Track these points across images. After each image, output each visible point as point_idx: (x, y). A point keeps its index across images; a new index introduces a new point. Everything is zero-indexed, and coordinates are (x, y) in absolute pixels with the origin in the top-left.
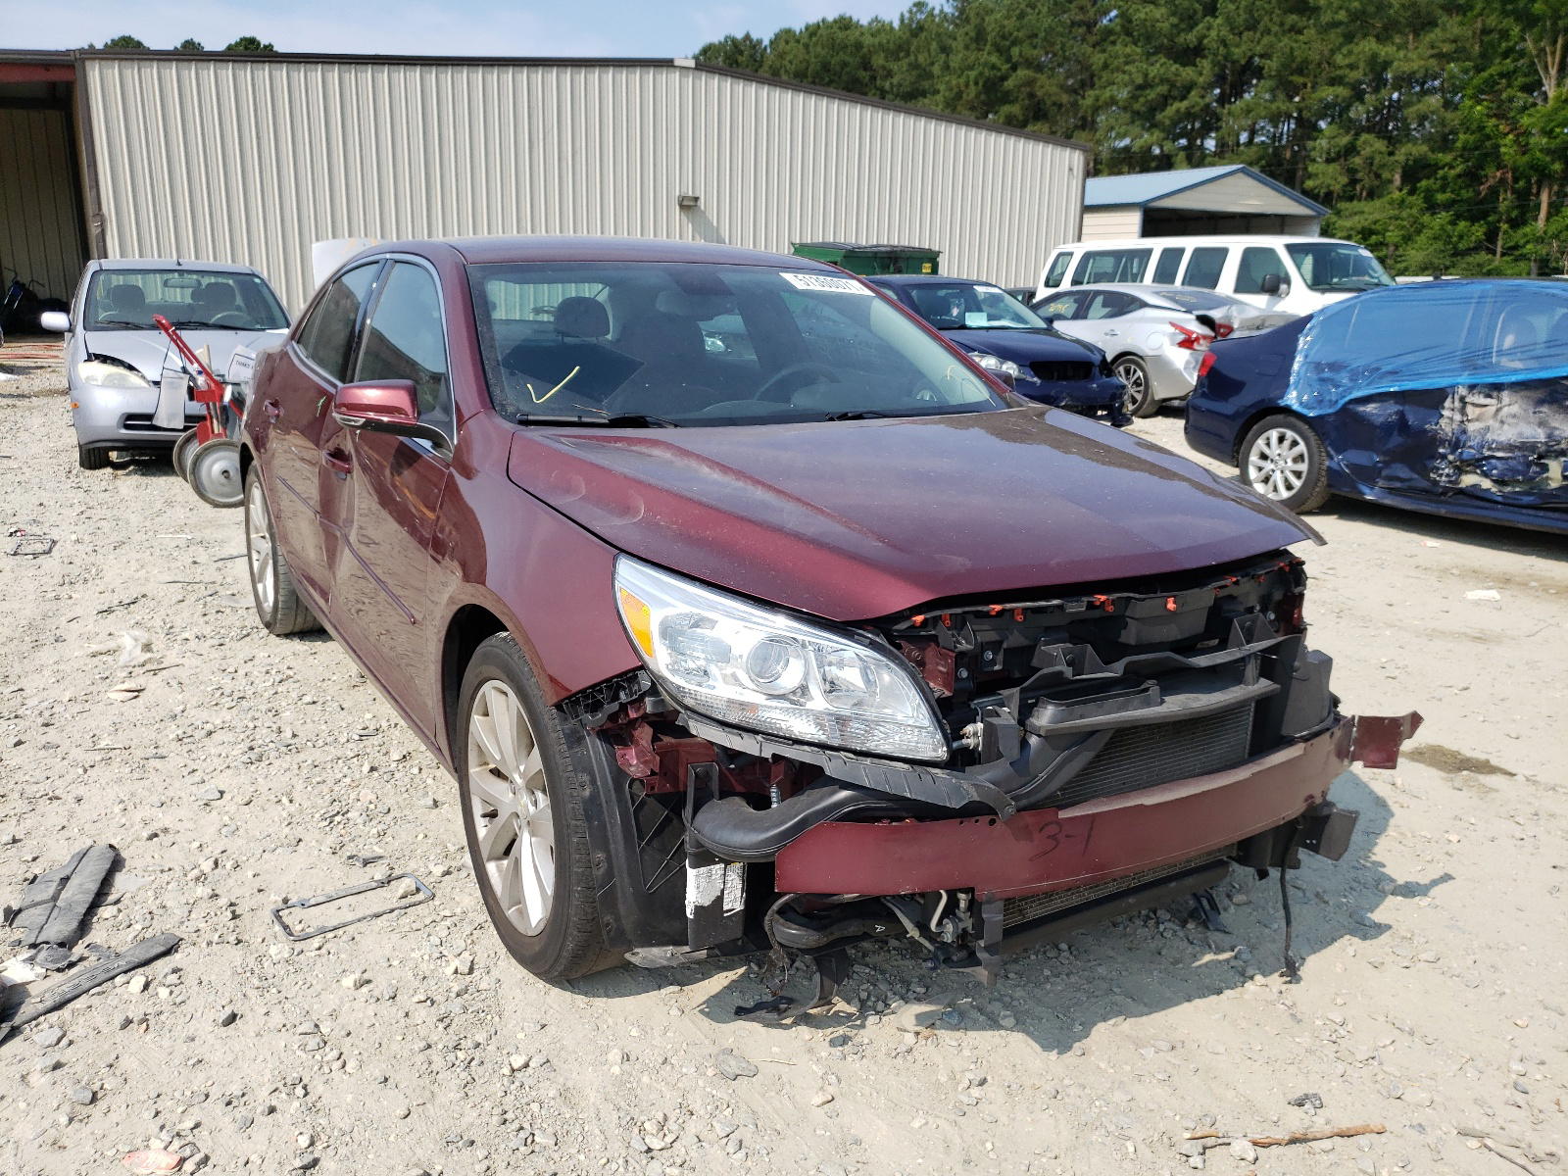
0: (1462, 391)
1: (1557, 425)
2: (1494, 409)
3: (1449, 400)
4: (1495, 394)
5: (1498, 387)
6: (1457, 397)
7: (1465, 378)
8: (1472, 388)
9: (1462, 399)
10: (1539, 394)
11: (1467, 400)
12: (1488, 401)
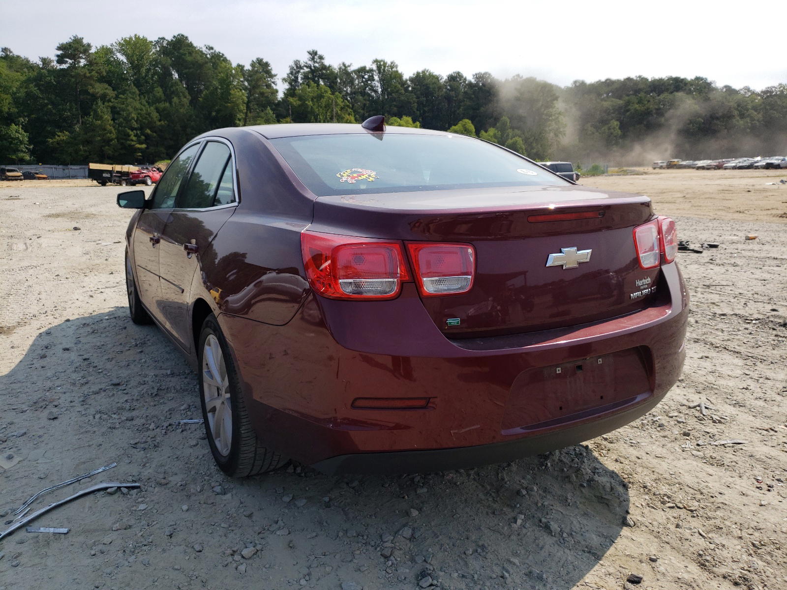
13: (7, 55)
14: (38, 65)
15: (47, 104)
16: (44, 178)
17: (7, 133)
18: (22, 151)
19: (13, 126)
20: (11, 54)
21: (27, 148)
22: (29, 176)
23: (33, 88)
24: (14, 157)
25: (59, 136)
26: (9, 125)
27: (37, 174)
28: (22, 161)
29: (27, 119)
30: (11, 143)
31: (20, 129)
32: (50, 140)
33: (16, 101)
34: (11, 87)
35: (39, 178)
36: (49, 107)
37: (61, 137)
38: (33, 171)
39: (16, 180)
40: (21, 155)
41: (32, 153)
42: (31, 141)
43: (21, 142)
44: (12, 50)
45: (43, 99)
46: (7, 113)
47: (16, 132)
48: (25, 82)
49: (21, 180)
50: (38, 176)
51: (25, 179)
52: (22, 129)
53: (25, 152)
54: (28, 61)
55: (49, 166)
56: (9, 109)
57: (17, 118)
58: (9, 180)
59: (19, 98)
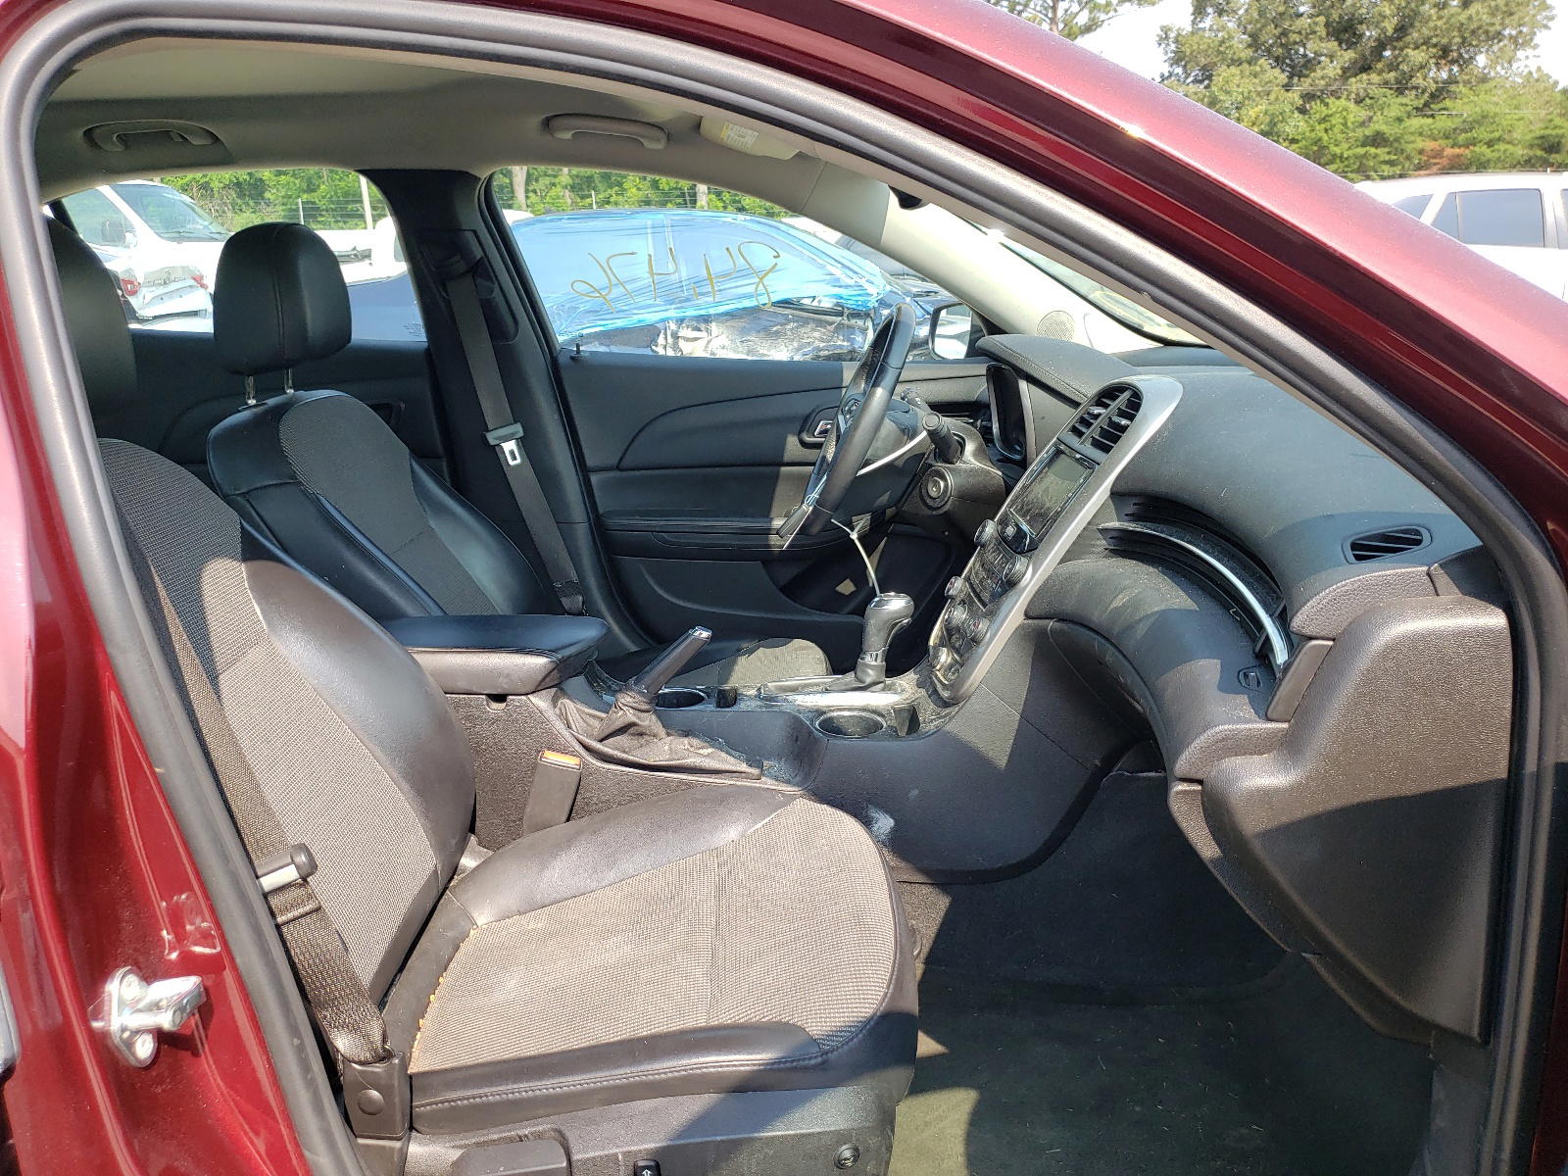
0: (673, 326)
1: (765, 352)
2: (705, 341)
3: (662, 336)
4: (703, 326)
5: (706, 319)
6: (669, 333)
7: (673, 313)
8: (680, 321)
9: (675, 336)
10: (740, 324)
11: (680, 334)
12: (696, 334)
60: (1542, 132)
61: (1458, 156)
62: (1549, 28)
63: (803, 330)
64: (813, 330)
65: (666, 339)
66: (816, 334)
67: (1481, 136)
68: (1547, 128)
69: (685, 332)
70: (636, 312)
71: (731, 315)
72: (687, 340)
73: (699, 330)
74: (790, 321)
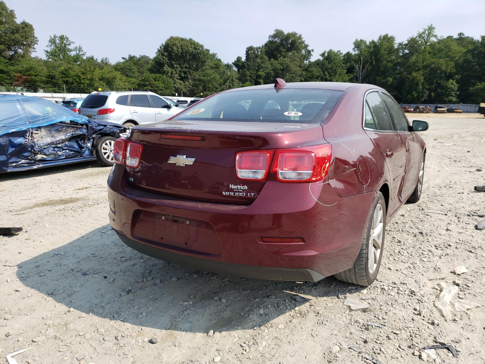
2: (40, 134)
3: (28, 133)
4: (39, 130)
5: (40, 128)
6: (30, 132)
8: (32, 129)
10: (50, 128)
11: (33, 133)
12: (38, 132)
13: (460, 37)
14: (479, 41)
15: (475, 65)
16: (460, 112)
17: (446, 85)
18: (452, 96)
19: (451, 81)
20: (463, 36)
21: (455, 94)
22: (450, 111)
23: (469, 56)
24: (446, 99)
25: (478, 85)
26: (448, 80)
27: (456, 109)
28: (451, 102)
29: (460, 76)
30: (447, 91)
31: (454, 82)
32: (471, 88)
33: (457, 65)
34: (455, 57)
35: (457, 112)
36: (476, 67)
37: (479, 86)
38: (454, 108)
39: (443, 113)
40: (450, 98)
41: (458, 96)
42: (458, 90)
43: (453, 90)
44: (464, 34)
45: (473, 62)
46: (449, 73)
47: (451, 84)
48: (465, 53)
49: (445, 113)
50: (456, 110)
51: (447, 113)
52: (456, 82)
53: (453, 96)
54: (473, 39)
55: (466, 105)
56: (451, 70)
57: (454, 76)
58: (438, 113)
59: (459, 63)
60: (48, 74)
61: (27, 78)
62: (37, 44)
63: (68, 129)
64: (71, 129)
65: (29, 134)
66: (72, 130)
67: (32, 74)
68: (50, 73)
69: (35, 132)
70: (18, 126)
71: (47, 126)
72: (35, 134)
73: (38, 131)
74: (64, 127)
